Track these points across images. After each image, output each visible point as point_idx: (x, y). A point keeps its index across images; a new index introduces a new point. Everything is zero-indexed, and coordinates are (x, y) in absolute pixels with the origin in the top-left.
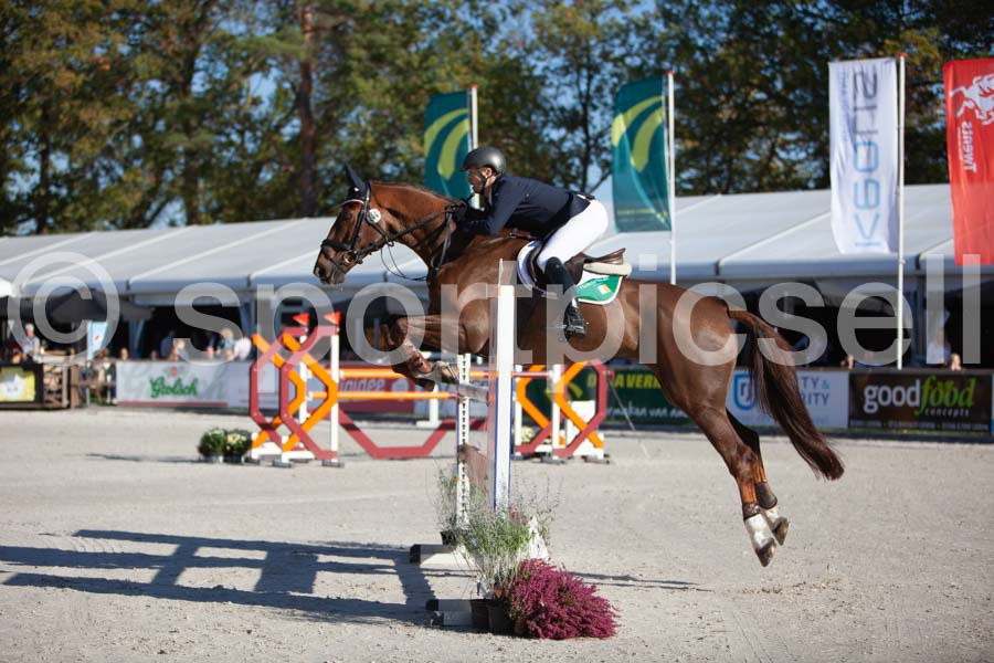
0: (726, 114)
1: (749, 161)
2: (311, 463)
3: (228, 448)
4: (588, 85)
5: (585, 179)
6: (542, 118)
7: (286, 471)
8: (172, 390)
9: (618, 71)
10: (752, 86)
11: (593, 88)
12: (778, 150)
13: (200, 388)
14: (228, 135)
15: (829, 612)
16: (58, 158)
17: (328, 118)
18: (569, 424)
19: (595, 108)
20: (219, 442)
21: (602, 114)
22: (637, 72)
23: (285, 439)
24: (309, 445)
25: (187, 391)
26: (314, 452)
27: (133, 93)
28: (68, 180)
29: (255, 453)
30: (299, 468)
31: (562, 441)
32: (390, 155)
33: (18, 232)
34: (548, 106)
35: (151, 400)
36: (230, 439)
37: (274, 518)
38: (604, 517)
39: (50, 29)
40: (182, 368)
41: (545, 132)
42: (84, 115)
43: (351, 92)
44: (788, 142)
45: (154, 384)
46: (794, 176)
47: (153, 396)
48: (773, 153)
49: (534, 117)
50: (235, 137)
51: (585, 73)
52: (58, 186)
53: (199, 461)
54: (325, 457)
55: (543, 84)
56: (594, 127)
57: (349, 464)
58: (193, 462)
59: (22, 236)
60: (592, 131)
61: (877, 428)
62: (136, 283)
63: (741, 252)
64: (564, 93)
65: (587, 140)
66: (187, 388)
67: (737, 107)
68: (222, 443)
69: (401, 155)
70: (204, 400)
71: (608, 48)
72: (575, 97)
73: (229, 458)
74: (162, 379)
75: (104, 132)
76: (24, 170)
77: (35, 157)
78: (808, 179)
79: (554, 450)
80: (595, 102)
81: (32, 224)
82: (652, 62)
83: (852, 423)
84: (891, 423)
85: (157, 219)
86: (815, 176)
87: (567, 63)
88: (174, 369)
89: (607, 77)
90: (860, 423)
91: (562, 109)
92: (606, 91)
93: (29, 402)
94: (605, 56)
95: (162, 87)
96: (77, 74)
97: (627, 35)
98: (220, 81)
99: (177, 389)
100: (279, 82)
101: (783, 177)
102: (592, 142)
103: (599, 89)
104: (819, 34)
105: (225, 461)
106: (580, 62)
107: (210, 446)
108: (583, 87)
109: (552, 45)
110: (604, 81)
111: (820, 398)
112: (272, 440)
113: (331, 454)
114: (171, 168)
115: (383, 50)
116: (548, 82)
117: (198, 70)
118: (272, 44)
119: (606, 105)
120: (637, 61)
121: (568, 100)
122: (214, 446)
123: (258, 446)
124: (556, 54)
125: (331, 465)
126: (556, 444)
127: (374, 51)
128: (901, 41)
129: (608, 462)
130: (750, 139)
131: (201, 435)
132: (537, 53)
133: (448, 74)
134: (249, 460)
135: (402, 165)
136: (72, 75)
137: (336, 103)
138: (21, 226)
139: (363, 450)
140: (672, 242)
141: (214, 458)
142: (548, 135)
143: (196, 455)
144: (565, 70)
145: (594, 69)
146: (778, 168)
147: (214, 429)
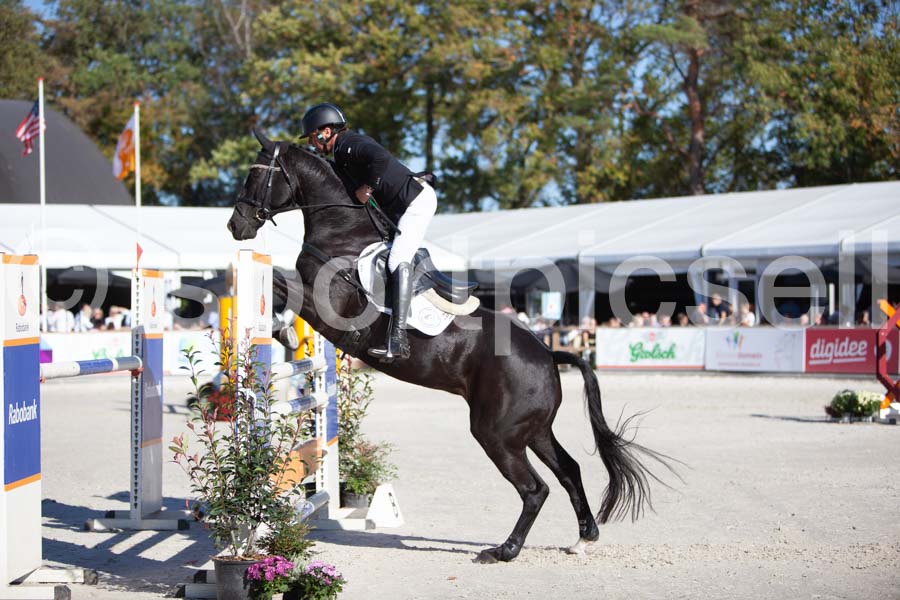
3: (859, 408)
8: (652, 355)
13: (678, 352)
25: (665, 355)
29: (882, 413)
35: (631, 364)
39: (457, 23)
40: (660, 333)
42: (491, 104)
45: (633, 349)
47: (632, 360)
53: (830, 422)
58: (826, 421)
66: (665, 352)
68: (854, 404)
70: (683, 363)
74: (642, 345)
75: (510, 119)
88: (653, 334)
96: (485, 63)
99: (656, 353)
115: (773, 35)
118: (670, 33)
122: (845, 405)
134: (875, 420)
143: (823, 414)
147: (845, 391)
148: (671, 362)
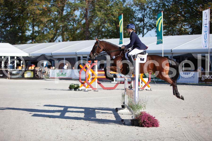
0: (172, 19)
1: (177, 28)
2: (91, 91)
3: (75, 87)
4: (144, 13)
5: (143, 32)
6: (135, 20)
7: (87, 92)
9: (150, 10)
10: (177, 13)
11: (145, 13)
12: (183, 26)
14: (70, 23)
15: (200, 122)
16: (36, 27)
17: (91, 19)
18: (143, 82)
19: (145, 18)
20: (73, 86)
21: (147, 19)
22: (154, 10)
23: (86, 86)
24: (91, 87)
26: (92, 88)
27: (51, 14)
28: (38, 32)
29: (80, 89)
30: (89, 92)
31: (142, 86)
32: (104, 27)
33: (28, 43)
34: (136, 17)
36: (75, 86)
37: (87, 102)
38: (152, 102)
39: (34, 2)
40: (63, 71)
41: (135, 22)
42: (41, 19)
43: (96, 14)
44: (185, 25)
46: (186, 31)
48: (182, 27)
49: (133, 19)
50: (72, 23)
51: (143, 10)
52: (36, 33)
53: (69, 90)
54: (94, 90)
55: (135, 13)
56: (145, 21)
57: (99, 91)
59: (28, 44)
60: (145, 22)
61: (204, 83)
62: (53, 53)
63: (176, 48)
64: (139, 14)
65: (144, 24)
67: (174, 17)
68: (74, 86)
69: (106, 27)
71: (148, 5)
72: (141, 15)
73: (75, 90)
75: (45, 23)
76: (29, 30)
77: (31, 27)
78: (189, 32)
79: (140, 88)
80: (145, 16)
81: (30, 41)
82: (157, 8)
83: (199, 82)
84: (207, 82)
85: (56, 40)
86: (190, 31)
87: (140, 8)
88: (61, 71)
89: (148, 11)
90: (201, 82)
91: (139, 18)
92: (148, 14)
93: (32, 78)
94: (148, 7)
95: (57, 13)
96: (40, 11)
97: (152, 3)
98: (69, 12)
100: (81, 12)
101: (184, 32)
102: (145, 24)
103: (146, 14)
104: (191, 2)
105: (74, 90)
106: (142, 8)
107: (71, 87)
108: (143, 13)
109: (137, 5)
110: (147, 12)
111: (193, 77)
112: (84, 86)
113: (96, 89)
114: (59, 30)
115: (102, 6)
116: (136, 12)
117: (65, 10)
118: (80, 5)
119: (148, 17)
120: (154, 8)
121: (140, 16)
122: (72, 87)
123: (81, 87)
124: (137, 7)
125: (96, 91)
126: (141, 87)
127: (100, 6)
128: (208, 4)
129: (151, 90)
130: (177, 24)
131: (69, 85)
132: (133, 7)
133: (115, 11)
134: (79, 90)
135: (106, 29)
136: (39, 11)
137: (92, 16)
138: (28, 41)
139: (102, 88)
140: (163, 46)
141: (72, 90)
142: (136, 23)
143: (68, 89)
144: (139, 10)
145: (145, 10)
146: (183, 30)
147: (72, 84)
148: (65, 77)
